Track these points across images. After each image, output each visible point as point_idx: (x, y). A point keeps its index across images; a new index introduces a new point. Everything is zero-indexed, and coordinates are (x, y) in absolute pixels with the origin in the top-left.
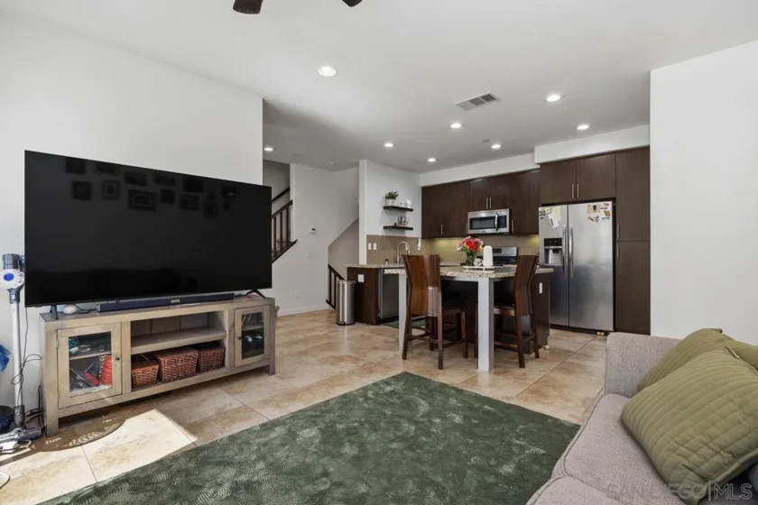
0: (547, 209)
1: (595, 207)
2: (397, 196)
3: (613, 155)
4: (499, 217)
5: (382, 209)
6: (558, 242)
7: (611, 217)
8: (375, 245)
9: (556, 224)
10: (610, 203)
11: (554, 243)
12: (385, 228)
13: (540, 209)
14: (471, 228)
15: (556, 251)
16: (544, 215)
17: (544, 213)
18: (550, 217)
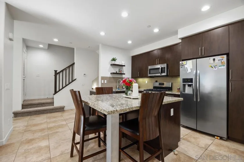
0: (184, 62)
1: (214, 60)
2: (116, 59)
3: (228, 27)
4: (162, 68)
5: (110, 65)
6: (191, 80)
7: (226, 65)
8: (106, 81)
9: (189, 71)
10: (225, 56)
11: (188, 81)
12: (111, 73)
13: (181, 63)
14: (150, 74)
15: (189, 86)
16: (183, 66)
17: (183, 65)
18: (186, 66)
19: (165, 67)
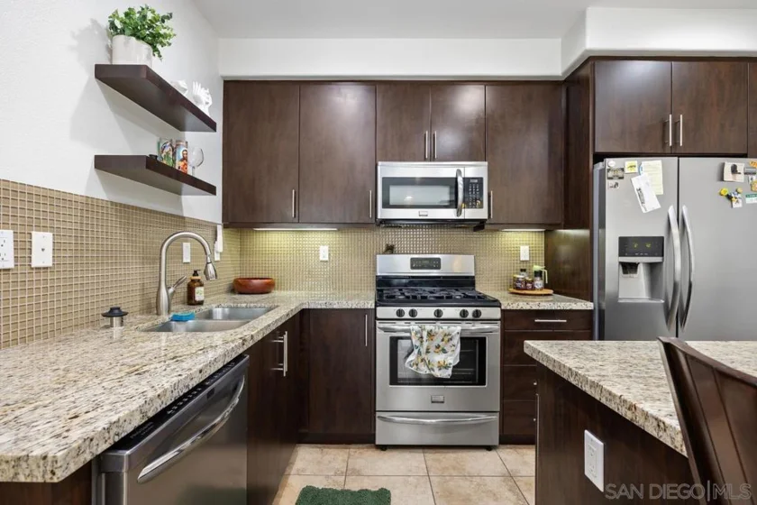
0: (629, 164)
4: (464, 181)
6: (656, 246)
9: (651, 204)
12: (102, 163)
14: (386, 205)
16: (622, 178)
17: (620, 174)
18: (637, 183)
19: (481, 180)
